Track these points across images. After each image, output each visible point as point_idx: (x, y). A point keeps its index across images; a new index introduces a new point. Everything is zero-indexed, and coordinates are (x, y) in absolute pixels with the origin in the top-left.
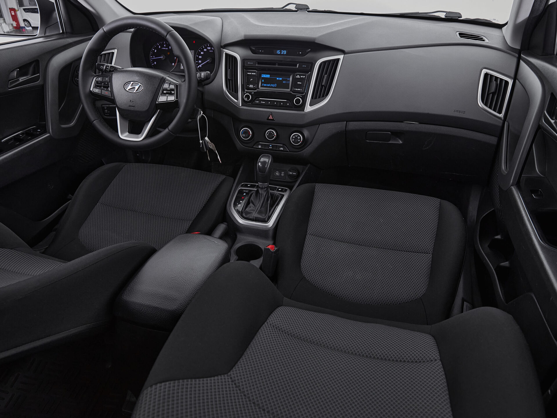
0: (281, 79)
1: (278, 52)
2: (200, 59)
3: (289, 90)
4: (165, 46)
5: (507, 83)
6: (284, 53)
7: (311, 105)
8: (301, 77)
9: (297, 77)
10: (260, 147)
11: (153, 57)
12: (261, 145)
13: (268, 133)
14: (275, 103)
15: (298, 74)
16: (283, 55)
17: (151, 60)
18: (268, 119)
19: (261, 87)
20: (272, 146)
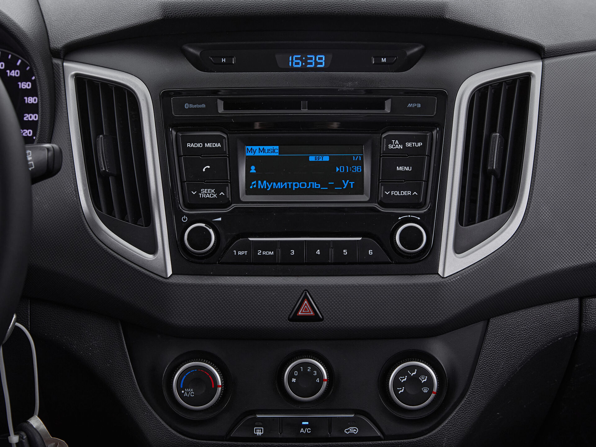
0: (326, 158)
1: (295, 61)
3: (365, 198)
6: (317, 63)
7: (459, 249)
8: (409, 145)
9: (391, 147)
10: (259, 433)
12: (264, 423)
13: (296, 373)
14: (318, 252)
15: (396, 137)
16: (315, 69)
18: (296, 318)
19: (249, 192)
20: (313, 424)
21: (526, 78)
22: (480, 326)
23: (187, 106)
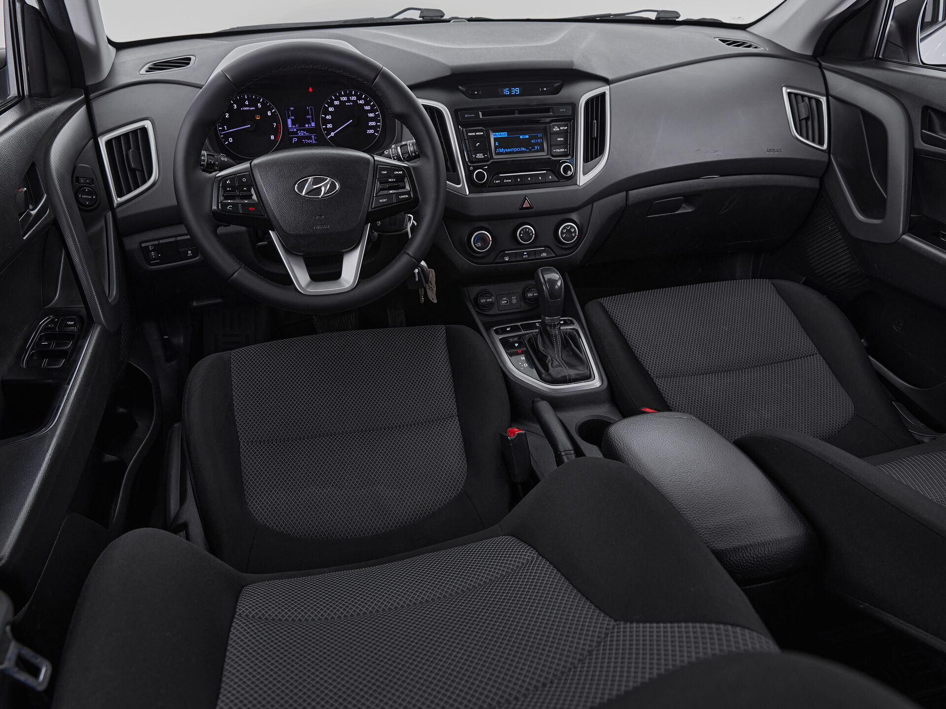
0: (527, 137)
1: (506, 91)
2: (329, 121)
3: (545, 153)
4: (247, 103)
5: (818, 102)
6: (516, 92)
7: (584, 174)
8: (561, 128)
9: (554, 130)
10: (507, 259)
11: (224, 130)
12: (509, 255)
13: (522, 232)
14: (529, 179)
15: (556, 125)
16: (515, 95)
17: (221, 134)
18: (522, 208)
19: (497, 154)
20: (529, 253)
21: (603, 95)
22: (591, 205)
23: (466, 116)
